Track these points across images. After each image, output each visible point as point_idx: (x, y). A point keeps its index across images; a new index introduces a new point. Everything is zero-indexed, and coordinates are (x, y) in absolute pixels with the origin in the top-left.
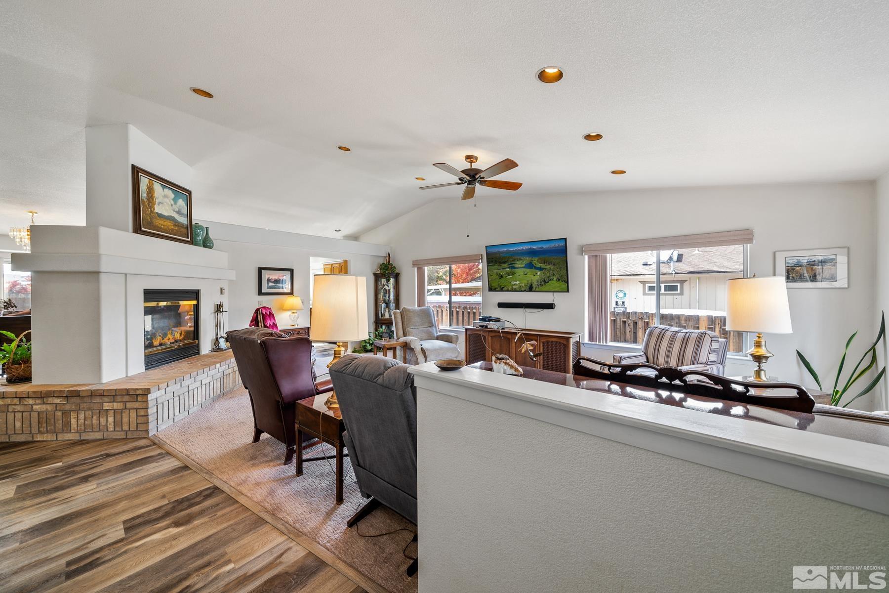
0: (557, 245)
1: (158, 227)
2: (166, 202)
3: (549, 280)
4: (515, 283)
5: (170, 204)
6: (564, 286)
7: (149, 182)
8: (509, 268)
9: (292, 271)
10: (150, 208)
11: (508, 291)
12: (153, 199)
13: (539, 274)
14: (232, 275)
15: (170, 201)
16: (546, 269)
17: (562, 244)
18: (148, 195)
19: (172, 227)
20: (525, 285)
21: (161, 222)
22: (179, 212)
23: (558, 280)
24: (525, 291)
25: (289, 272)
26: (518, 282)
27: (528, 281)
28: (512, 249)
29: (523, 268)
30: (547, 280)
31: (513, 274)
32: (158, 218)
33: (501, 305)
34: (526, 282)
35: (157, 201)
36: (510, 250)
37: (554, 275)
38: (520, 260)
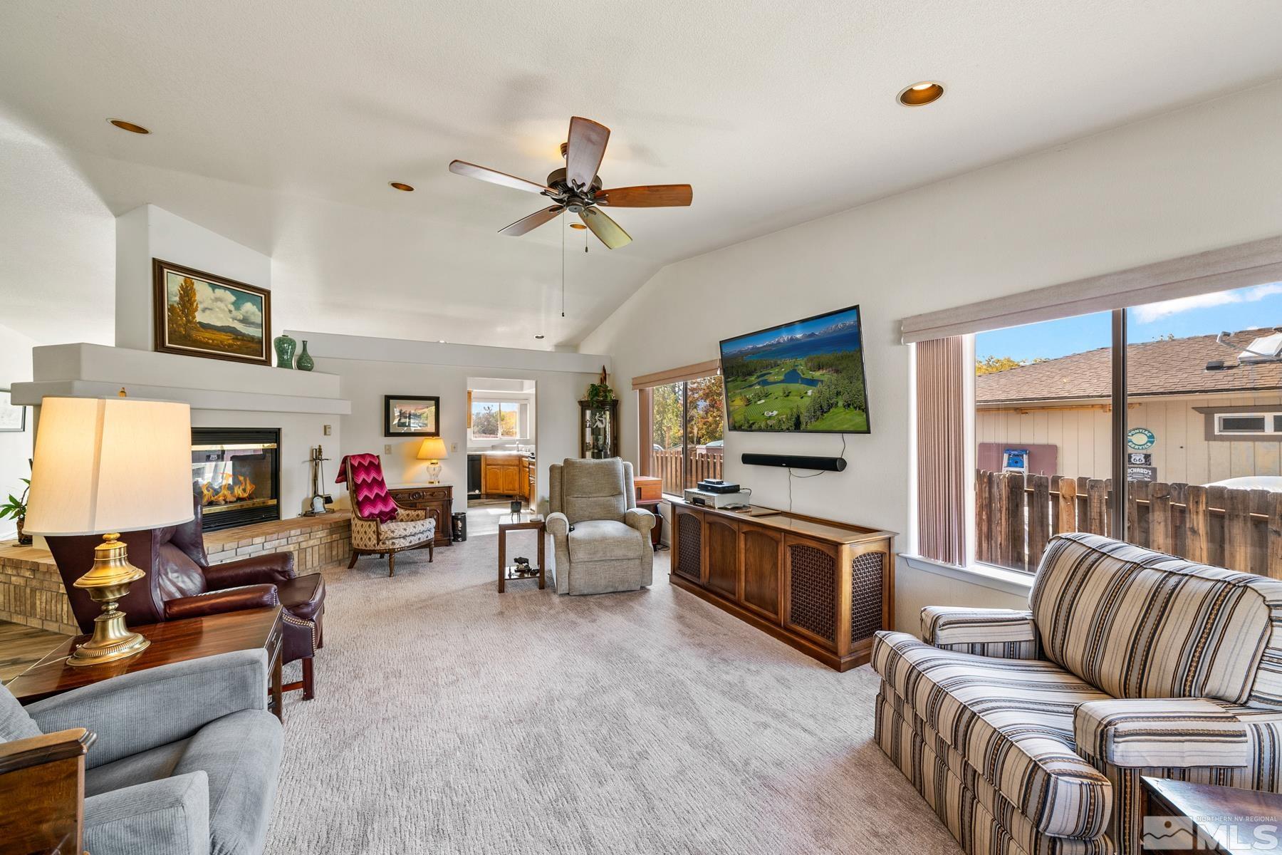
0: (840, 325)
1: (201, 342)
2: (219, 308)
3: (830, 406)
4: (771, 414)
5: (227, 310)
6: (859, 419)
7: (185, 281)
8: (759, 383)
9: (437, 400)
10: (187, 316)
11: (760, 430)
12: (192, 304)
13: (810, 393)
14: (346, 408)
15: (226, 306)
16: (822, 381)
17: (850, 321)
18: (181, 298)
19: (231, 342)
20: (787, 418)
21: (207, 335)
22: (245, 321)
23: (847, 406)
24: (788, 430)
25: (433, 402)
26: (775, 413)
27: (791, 409)
28: (761, 345)
29: (782, 382)
30: (825, 407)
31: (767, 396)
32: (201, 329)
33: (749, 459)
34: (788, 412)
35: (200, 307)
36: (758, 346)
37: (838, 394)
38: (776, 365)
